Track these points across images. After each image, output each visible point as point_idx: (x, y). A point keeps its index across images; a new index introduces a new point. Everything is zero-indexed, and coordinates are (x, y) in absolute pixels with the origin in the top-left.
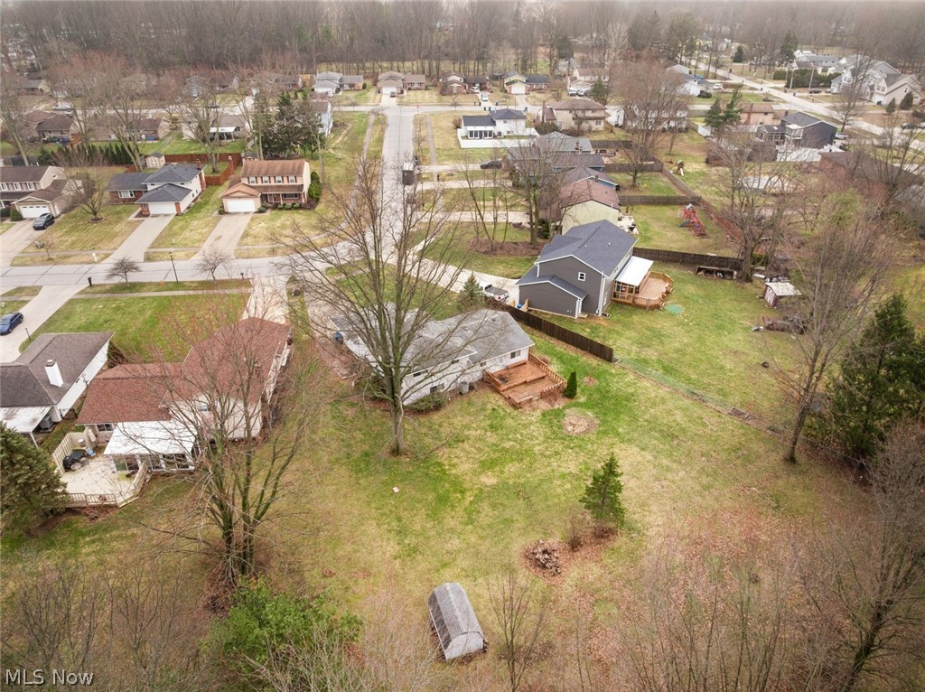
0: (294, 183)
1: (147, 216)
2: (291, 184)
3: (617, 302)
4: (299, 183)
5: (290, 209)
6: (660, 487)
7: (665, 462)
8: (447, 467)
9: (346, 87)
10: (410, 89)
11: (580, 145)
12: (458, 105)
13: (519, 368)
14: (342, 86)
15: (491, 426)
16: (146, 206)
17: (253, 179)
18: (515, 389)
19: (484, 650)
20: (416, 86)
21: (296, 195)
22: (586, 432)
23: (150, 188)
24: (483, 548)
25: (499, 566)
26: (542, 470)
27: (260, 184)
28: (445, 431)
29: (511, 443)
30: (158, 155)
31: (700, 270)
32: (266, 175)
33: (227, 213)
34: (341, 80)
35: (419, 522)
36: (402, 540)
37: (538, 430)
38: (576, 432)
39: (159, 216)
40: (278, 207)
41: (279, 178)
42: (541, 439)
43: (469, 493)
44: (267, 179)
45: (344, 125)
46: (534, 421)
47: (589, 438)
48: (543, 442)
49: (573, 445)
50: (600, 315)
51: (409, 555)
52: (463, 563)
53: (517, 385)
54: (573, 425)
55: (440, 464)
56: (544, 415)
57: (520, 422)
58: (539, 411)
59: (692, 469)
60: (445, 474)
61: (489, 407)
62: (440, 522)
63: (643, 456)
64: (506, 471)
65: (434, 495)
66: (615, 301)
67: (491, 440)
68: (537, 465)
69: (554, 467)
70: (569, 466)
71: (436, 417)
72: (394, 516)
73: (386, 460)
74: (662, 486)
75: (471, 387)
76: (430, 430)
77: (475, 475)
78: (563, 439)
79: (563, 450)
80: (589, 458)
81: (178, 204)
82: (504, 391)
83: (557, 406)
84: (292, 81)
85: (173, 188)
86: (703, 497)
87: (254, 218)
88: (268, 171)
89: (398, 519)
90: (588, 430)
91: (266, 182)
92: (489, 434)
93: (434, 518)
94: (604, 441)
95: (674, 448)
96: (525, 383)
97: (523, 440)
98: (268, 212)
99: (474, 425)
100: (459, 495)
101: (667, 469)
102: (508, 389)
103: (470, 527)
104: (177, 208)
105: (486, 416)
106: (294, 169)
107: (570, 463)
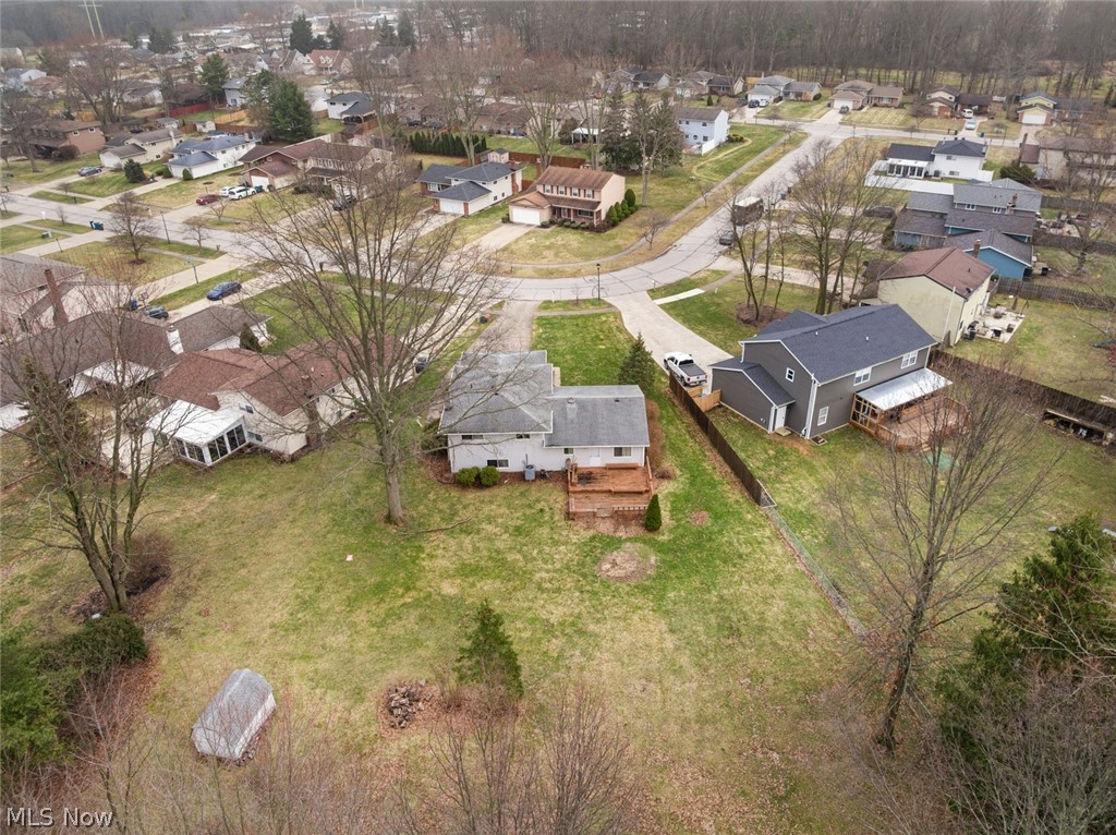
0: (591, 199)
1: (437, 212)
2: (587, 199)
3: (857, 428)
4: (596, 199)
5: (577, 228)
6: (639, 688)
7: (684, 660)
8: (423, 556)
9: (792, 96)
10: (875, 105)
11: (1017, 202)
12: (918, 131)
13: (624, 472)
14: (787, 94)
15: (517, 529)
16: (437, 201)
17: (549, 187)
18: (591, 495)
19: (239, 764)
20: (885, 102)
21: (586, 213)
22: (620, 579)
23: (454, 183)
24: (359, 659)
25: (354, 686)
26: (520, 601)
27: (555, 194)
28: (464, 515)
29: (519, 557)
30: (501, 151)
31: (1049, 416)
32: (562, 184)
33: (512, 222)
34: (788, 86)
35: (332, 601)
36: (298, 612)
37: (566, 554)
38: (609, 574)
39: (444, 214)
40: (566, 224)
41: (576, 191)
42: (558, 566)
43: (413, 593)
44: (563, 190)
45: (741, 140)
46: (574, 541)
47: (617, 589)
48: (556, 571)
49: (588, 588)
50: (808, 437)
51: (286, 630)
52: (323, 665)
53: (598, 492)
54: (614, 564)
55: (420, 549)
56: (593, 539)
57: (555, 536)
58: (591, 533)
59: (713, 687)
60: (414, 562)
61: (539, 506)
62: (351, 611)
63: (661, 640)
64: (478, 586)
65: (379, 579)
66: (854, 425)
67: (500, 545)
68: (519, 595)
69: (536, 606)
70: (555, 611)
71: (471, 496)
72: (318, 584)
73: (374, 523)
74: (644, 689)
75: (542, 475)
76: (450, 508)
77: (441, 576)
78: (584, 576)
79: (569, 590)
80: (589, 612)
81: (466, 205)
82: (575, 492)
83: (621, 534)
84: (727, 83)
85: (472, 186)
86: (683, 730)
87: (534, 232)
88: (566, 180)
89: (319, 589)
90: (627, 577)
91: (562, 193)
92: (505, 536)
93: (351, 603)
94: (632, 599)
95: (718, 648)
96: (610, 491)
97: (535, 559)
98: (553, 227)
99: (500, 520)
100: (401, 591)
101: (675, 670)
102: (582, 492)
103: (374, 630)
104: (466, 209)
105: (524, 515)
106: (596, 181)
107: (560, 608)
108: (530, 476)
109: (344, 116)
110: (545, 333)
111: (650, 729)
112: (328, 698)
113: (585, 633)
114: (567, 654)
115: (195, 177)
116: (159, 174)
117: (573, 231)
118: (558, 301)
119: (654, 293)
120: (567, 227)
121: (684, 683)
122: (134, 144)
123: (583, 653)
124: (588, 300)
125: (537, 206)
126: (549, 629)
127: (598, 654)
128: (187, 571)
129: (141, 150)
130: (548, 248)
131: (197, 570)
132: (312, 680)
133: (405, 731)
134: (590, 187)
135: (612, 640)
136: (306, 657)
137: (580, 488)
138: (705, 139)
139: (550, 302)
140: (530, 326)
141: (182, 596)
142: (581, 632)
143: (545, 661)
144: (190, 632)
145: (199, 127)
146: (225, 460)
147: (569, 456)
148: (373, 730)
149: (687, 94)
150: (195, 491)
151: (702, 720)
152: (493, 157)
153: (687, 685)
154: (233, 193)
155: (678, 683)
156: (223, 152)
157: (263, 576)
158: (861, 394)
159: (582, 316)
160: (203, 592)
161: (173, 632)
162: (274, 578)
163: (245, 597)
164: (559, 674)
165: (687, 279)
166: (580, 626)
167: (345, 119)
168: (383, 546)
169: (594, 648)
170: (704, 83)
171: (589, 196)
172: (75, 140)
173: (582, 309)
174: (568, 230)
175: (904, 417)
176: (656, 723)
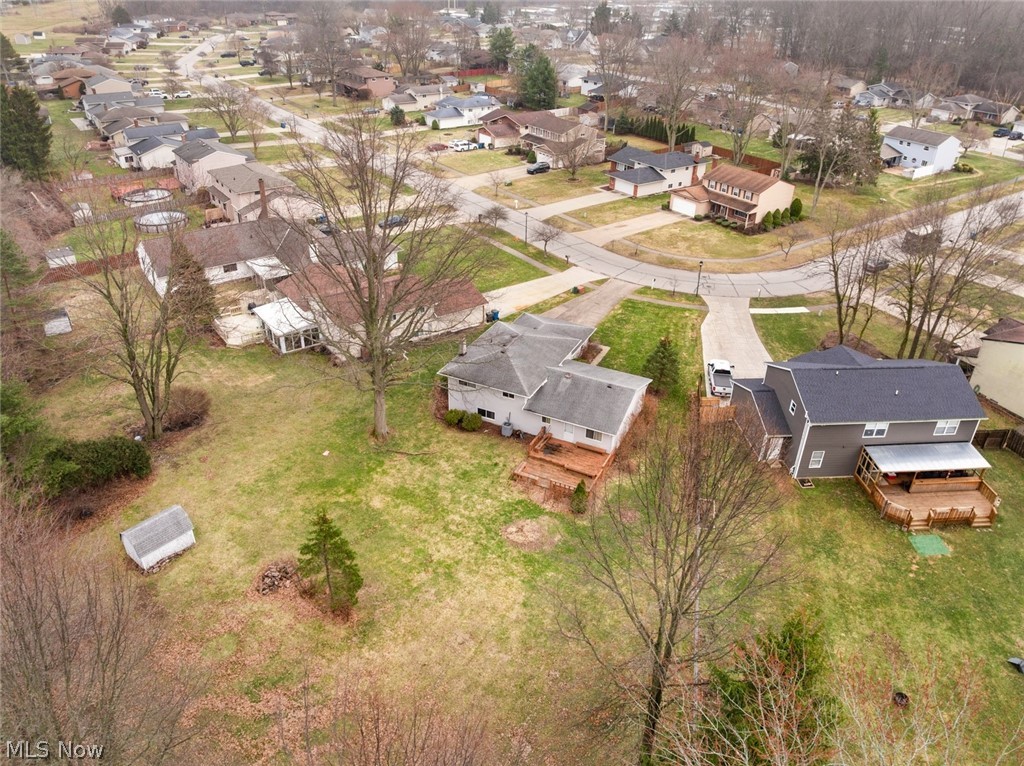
0: (749, 201)
1: (610, 190)
2: (745, 200)
3: (858, 483)
4: (753, 202)
5: (726, 227)
6: (460, 640)
7: (515, 633)
8: (379, 470)
13: (589, 454)
15: (465, 474)
16: (613, 180)
17: (713, 183)
18: (547, 465)
19: (143, 573)
21: (741, 213)
22: (515, 544)
23: (637, 166)
24: (275, 531)
25: (256, 550)
26: (422, 532)
27: (717, 191)
28: (434, 447)
29: (449, 496)
30: (708, 145)
32: (727, 182)
33: (670, 210)
35: (290, 481)
36: (262, 481)
37: (488, 507)
38: (510, 536)
39: (616, 192)
40: (718, 220)
41: (737, 191)
42: (473, 515)
43: (349, 497)
44: (726, 188)
45: (970, 171)
46: (502, 498)
47: (507, 551)
48: (468, 518)
49: (484, 542)
50: (795, 476)
51: (244, 491)
52: (248, 526)
53: (554, 464)
54: (521, 530)
55: (381, 463)
56: (519, 502)
57: (490, 490)
58: (523, 496)
59: (521, 666)
60: (368, 472)
61: (497, 460)
62: (297, 494)
63: (510, 608)
64: (401, 507)
65: (334, 476)
66: (857, 479)
67: (441, 481)
68: (426, 527)
69: (432, 541)
70: (442, 551)
71: (451, 434)
72: (290, 465)
73: (363, 432)
74: (463, 643)
75: (517, 435)
76: (427, 439)
77: (380, 491)
78: (488, 531)
79: (467, 537)
80: (469, 562)
81: (636, 187)
82: (534, 458)
83: (547, 507)
84: (994, 111)
85: (650, 171)
86: (468, 690)
87: (685, 223)
88: (730, 180)
89: (288, 469)
90: (522, 545)
91: (724, 190)
92: (451, 476)
93: (301, 488)
94: (513, 566)
95: (554, 635)
96: (563, 466)
97: (459, 502)
98: (706, 222)
99: (457, 461)
100: (342, 491)
101: (501, 639)
102: (541, 459)
103: (301, 513)
104: (635, 191)
105: (479, 463)
106: (758, 185)
107: (449, 549)
108: (507, 432)
109: (593, 94)
110: (622, 314)
111: (440, 677)
112: (233, 552)
113: (452, 577)
114: (424, 589)
115: (441, 127)
116: (417, 121)
117: (722, 228)
118: (658, 289)
119: (756, 302)
120: (719, 224)
121: (499, 652)
122: (410, 95)
123: (436, 594)
124: (686, 294)
125: (695, 199)
126: (426, 562)
127: (448, 600)
128: (215, 425)
129: (413, 99)
130: (685, 239)
131: (220, 428)
132: (232, 534)
133: (264, 598)
134: (750, 190)
135: (469, 593)
136: (242, 516)
137: (540, 455)
138: (924, 163)
139: (650, 288)
140: (613, 306)
141: (199, 442)
142: (449, 576)
143: (403, 587)
144: (184, 470)
145: (472, 87)
146: (299, 352)
147: (546, 424)
148: (245, 587)
149: (944, 116)
150: (263, 369)
151: (489, 689)
152: (696, 148)
153: (501, 655)
154: (457, 146)
155: (495, 650)
156: (470, 110)
157: (259, 446)
158: (868, 449)
159: (669, 307)
160: (213, 445)
161: (176, 466)
162: (264, 450)
163: (237, 457)
164: (406, 602)
165: (802, 295)
166: (453, 570)
167: (591, 97)
168: (356, 452)
169: (448, 593)
170: (969, 108)
171: (747, 198)
172: (371, 85)
173: (675, 301)
174: (717, 227)
175: (913, 488)
176: (450, 673)
